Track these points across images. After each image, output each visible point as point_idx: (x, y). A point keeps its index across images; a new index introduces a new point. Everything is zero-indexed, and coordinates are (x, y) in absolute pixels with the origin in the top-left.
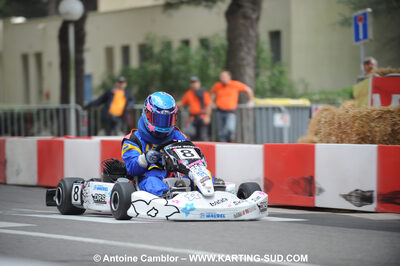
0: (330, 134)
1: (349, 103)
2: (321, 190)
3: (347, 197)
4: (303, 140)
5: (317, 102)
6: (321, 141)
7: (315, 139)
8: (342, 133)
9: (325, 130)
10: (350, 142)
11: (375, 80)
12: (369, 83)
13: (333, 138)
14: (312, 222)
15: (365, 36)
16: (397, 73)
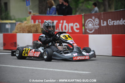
0: (20, 31)
1: (25, 22)
4: (14, 32)
5: (18, 21)
6: (18, 33)
7: (17, 31)
8: (23, 31)
9: (19, 30)
10: (26, 33)
11: (32, 16)
12: (30, 17)
13: (21, 32)
15: (29, 5)
16: (37, 14)
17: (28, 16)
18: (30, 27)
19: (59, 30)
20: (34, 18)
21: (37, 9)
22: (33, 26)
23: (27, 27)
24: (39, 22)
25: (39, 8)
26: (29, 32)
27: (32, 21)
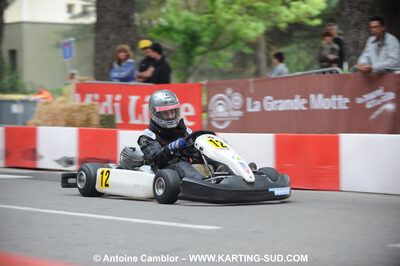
0: (48, 121)
1: (61, 98)
2: (41, 157)
3: (58, 161)
4: (31, 123)
7: (39, 121)
8: (54, 121)
9: (45, 117)
10: (60, 125)
11: (77, 85)
12: (71, 88)
13: (49, 123)
14: (35, 178)
15: (71, 56)
16: (91, 80)
17: (67, 84)
18: (72, 110)
19: (143, 120)
20: (82, 90)
21: (89, 66)
22: (80, 109)
23: (64, 110)
24: (93, 100)
25: (96, 64)
26: (69, 124)
27: (78, 96)
